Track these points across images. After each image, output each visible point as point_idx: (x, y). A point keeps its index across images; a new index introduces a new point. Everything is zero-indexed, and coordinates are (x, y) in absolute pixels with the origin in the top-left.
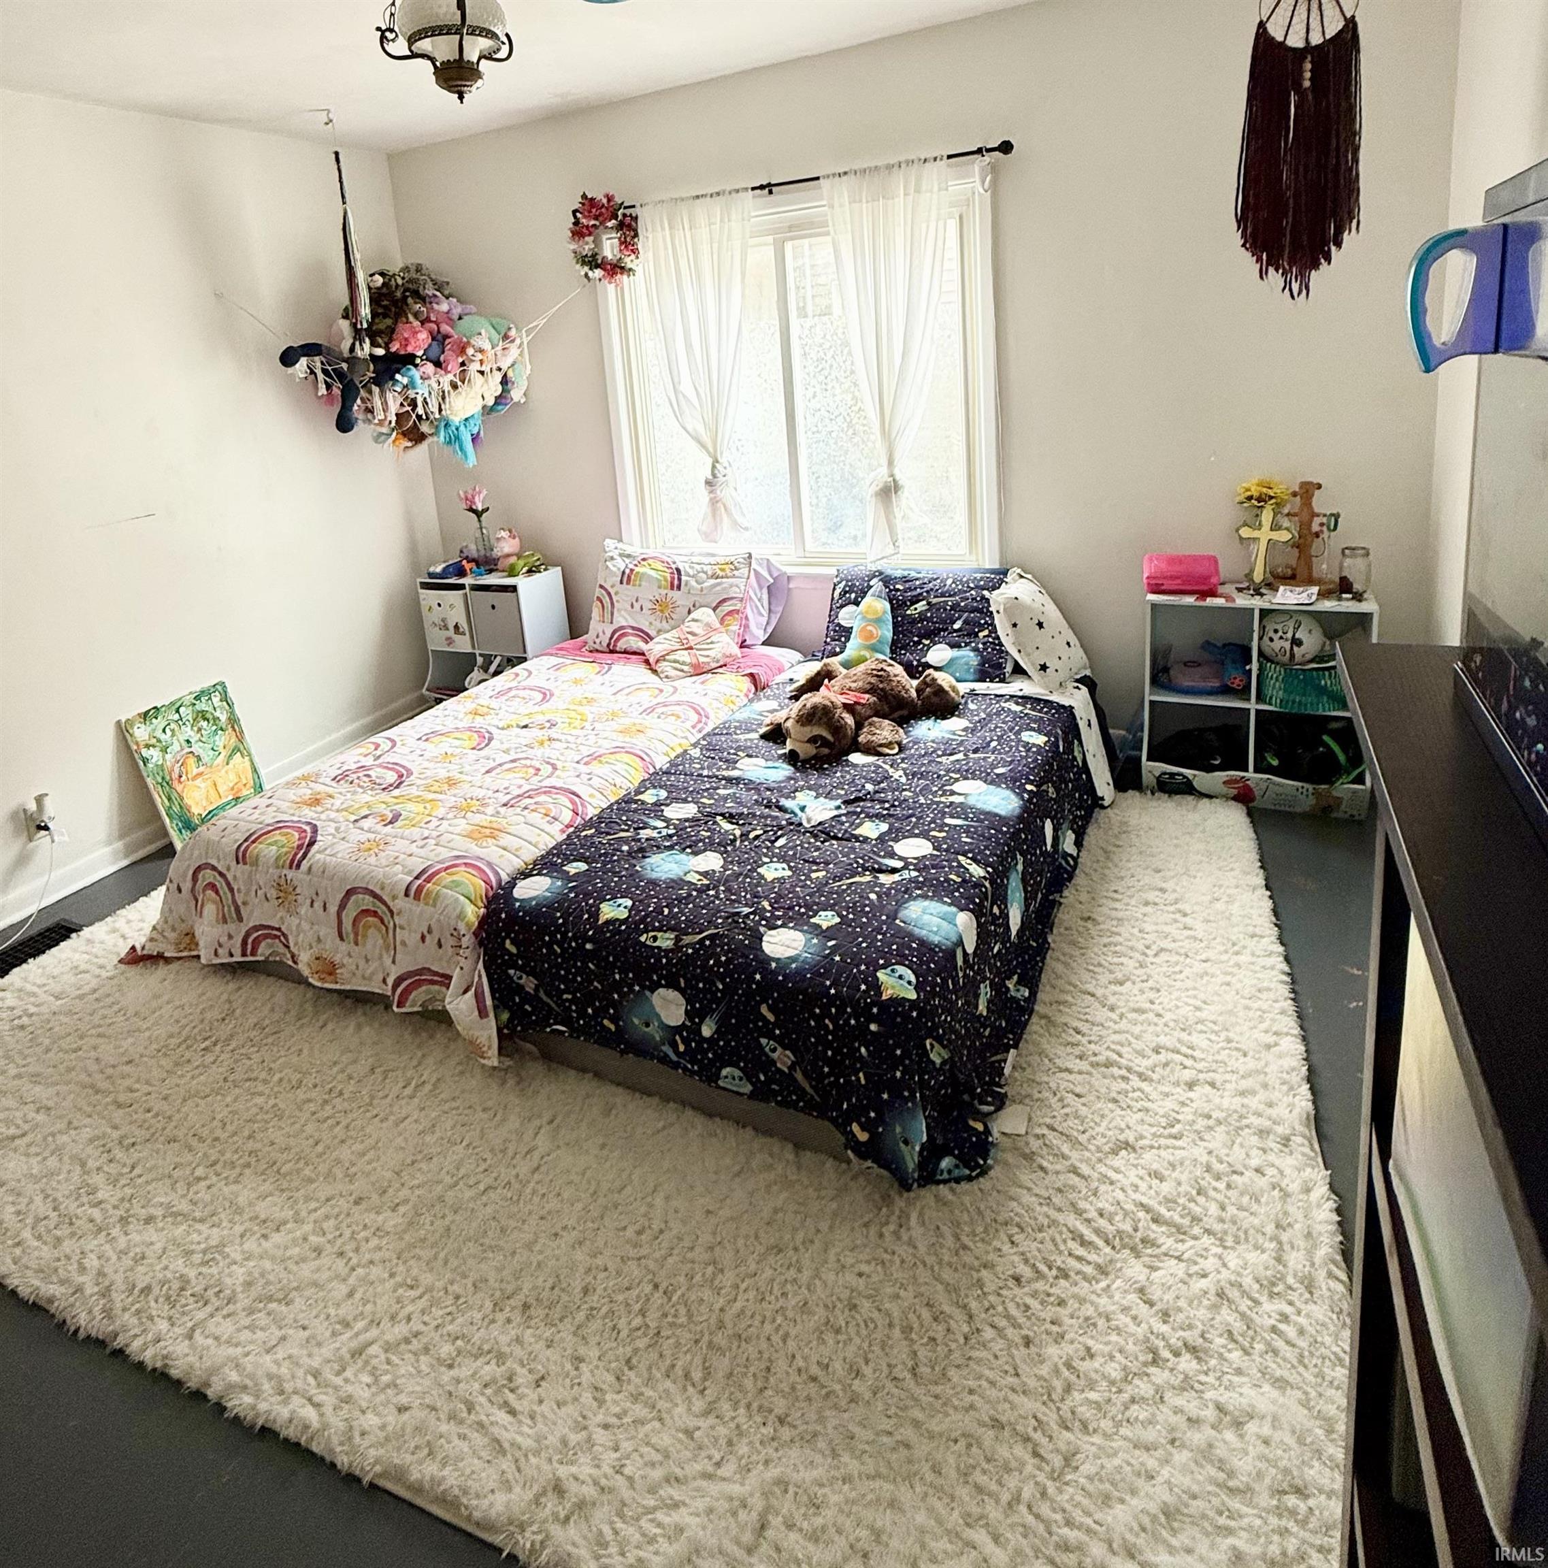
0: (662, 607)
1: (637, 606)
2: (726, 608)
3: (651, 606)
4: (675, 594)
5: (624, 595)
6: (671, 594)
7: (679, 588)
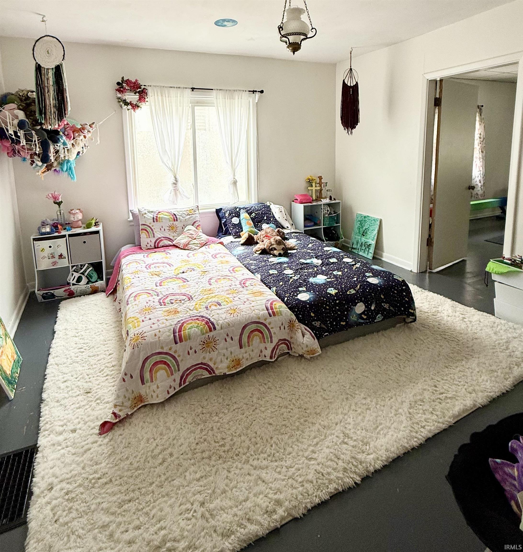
0: (172, 228)
1: (163, 229)
2: (196, 224)
3: (168, 228)
4: (176, 223)
5: (156, 226)
6: (175, 223)
7: (177, 220)
